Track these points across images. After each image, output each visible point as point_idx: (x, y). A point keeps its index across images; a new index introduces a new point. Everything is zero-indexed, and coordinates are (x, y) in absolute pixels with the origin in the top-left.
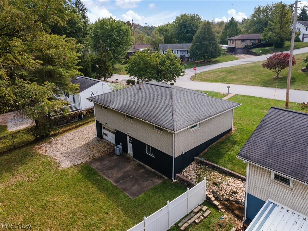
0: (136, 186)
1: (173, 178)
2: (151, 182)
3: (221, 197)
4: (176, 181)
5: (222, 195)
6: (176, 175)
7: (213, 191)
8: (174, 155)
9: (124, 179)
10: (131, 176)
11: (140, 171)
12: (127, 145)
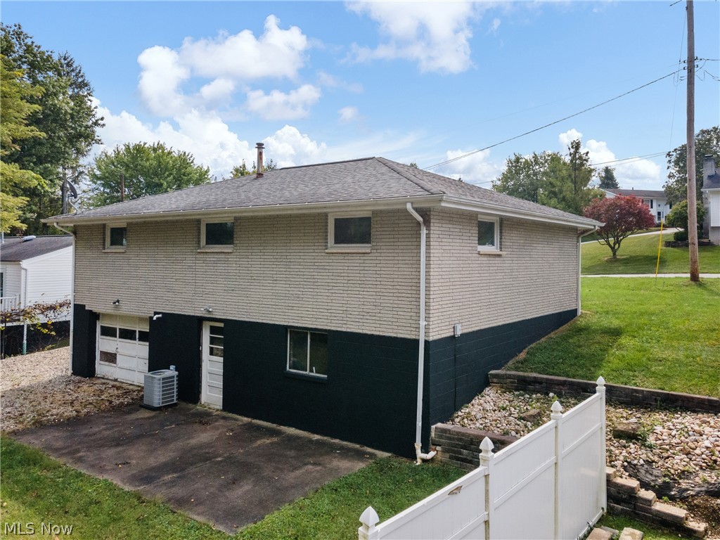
0: (246, 488)
1: (418, 445)
2: (319, 468)
3: (684, 484)
4: (431, 454)
5: (683, 472)
6: (433, 427)
7: (629, 463)
8: (427, 327)
9: (183, 470)
10: (219, 459)
11: (259, 442)
12: (200, 366)
